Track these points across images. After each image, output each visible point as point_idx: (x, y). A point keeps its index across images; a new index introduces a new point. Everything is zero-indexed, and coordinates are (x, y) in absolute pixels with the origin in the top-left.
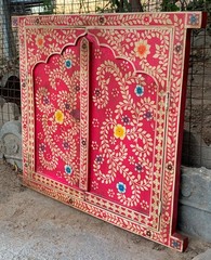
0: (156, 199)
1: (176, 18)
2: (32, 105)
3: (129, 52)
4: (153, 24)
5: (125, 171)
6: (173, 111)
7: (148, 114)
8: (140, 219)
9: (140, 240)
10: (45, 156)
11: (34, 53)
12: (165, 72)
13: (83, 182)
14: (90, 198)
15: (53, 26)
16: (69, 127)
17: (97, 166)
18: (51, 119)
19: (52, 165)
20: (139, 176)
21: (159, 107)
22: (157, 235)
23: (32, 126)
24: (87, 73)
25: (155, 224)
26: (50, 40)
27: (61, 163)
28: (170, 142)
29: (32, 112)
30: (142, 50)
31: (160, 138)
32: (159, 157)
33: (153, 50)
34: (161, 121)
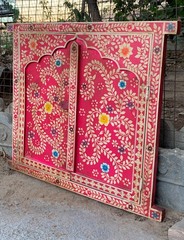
0: (138, 176)
1: (155, 26)
2: (23, 98)
3: (114, 53)
4: (135, 30)
5: (108, 153)
6: (153, 101)
7: (130, 104)
8: (123, 195)
9: (123, 213)
10: (34, 142)
11: (27, 54)
12: (146, 69)
13: (70, 164)
14: (76, 178)
15: (45, 32)
16: (57, 116)
17: (82, 149)
18: (40, 110)
19: (40, 150)
20: (122, 157)
21: (140, 98)
22: (139, 208)
23: (23, 116)
24: (76, 71)
25: (136, 199)
26: (42, 43)
27: (49, 148)
28: (150, 127)
29: (23, 104)
30: (125, 51)
31: (141, 124)
32: (140, 140)
33: (135, 52)
34: (142, 109)
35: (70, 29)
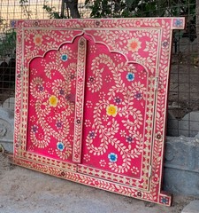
0: (146, 163)
1: (163, 22)
2: (26, 93)
3: (122, 47)
4: (143, 26)
5: (116, 143)
6: (161, 91)
7: (138, 95)
8: (131, 183)
9: (132, 200)
11: (32, 49)
12: (154, 62)
13: (77, 156)
14: (82, 169)
15: (51, 28)
16: (63, 109)
17: (89, 140)
18: (44, 104)
19: (45, 143)
20: (130, 147)
21: (149, 89)
22: (148, 195)
23: (26, 110)
24: (83, 64)
25: (145, 186)
26: (48, 39)
27: (54, 141)
28: (159, 116)
29: (26, 98)
30: (134, 45)
31: (150, 113)
32: (149, 128)
33: (144, 46)
34: (150, 100)
35: (78, 25)
